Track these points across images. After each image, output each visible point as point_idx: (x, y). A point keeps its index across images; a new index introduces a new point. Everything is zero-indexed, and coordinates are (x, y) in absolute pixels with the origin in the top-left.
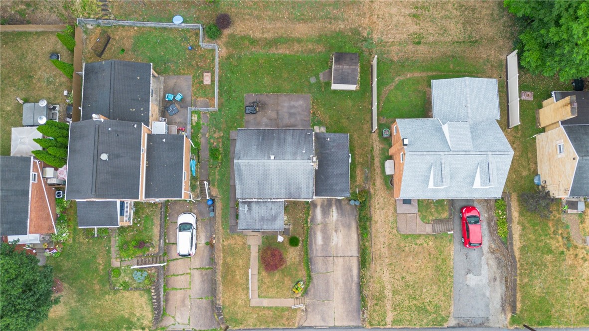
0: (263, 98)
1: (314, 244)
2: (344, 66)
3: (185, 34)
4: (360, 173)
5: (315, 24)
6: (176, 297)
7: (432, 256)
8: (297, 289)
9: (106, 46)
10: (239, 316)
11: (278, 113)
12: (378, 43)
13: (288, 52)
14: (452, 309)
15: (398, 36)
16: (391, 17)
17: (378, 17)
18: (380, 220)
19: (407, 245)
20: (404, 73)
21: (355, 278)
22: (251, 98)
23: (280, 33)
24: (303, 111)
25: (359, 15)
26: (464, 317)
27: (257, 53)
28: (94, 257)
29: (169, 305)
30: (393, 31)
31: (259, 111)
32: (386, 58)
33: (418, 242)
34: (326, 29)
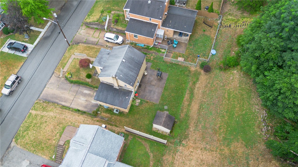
0: (163, 81)
1: (85, 89)
2: (165, 118)
3: (207, 56)
4: (107, 115)
5: (196, 114)
6: (91, 32)
7: (48, 141)
8: (69, 74)
9: (208, 26)
10: (71, 50)
11: (154, 85)
12: (176, 149)
13: (185, 99)
14: (19, 146)
15: (177, 162)
16: (189, 160)
17: (191, 151)
18: (79, 118)
19: (59, 128)
20: (154, 160)
21: (60, 103)
22: (165, 76)
23: (196, 96)
24: (150, 97)
25: (195, 140)
26: (12, 151)
27: (189, 84)
28: (119, 6)
29: (90, 29)
30: (181, 160)
31: (157, 77)
32: (166, 152)
33: (58, 134)
34: (192, 120)
